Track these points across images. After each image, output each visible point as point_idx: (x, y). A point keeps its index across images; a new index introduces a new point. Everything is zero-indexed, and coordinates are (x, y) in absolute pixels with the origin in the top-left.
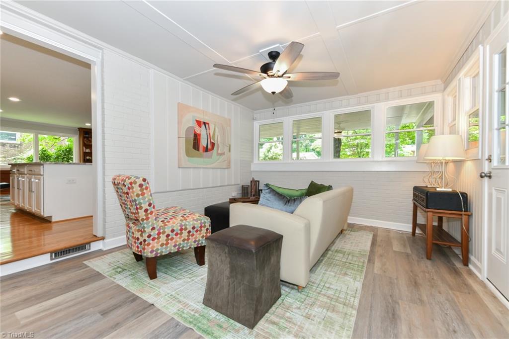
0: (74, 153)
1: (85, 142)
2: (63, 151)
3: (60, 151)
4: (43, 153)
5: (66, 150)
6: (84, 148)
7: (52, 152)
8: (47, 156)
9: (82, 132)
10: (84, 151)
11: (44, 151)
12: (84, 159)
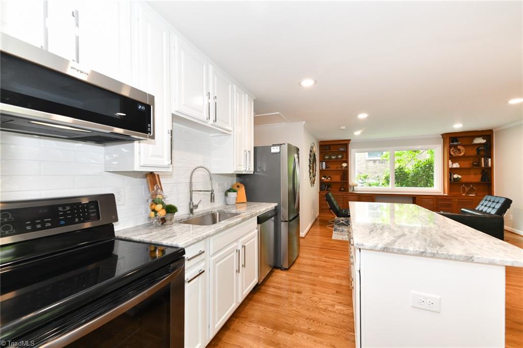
0: (435, 170)
1: (452, 153)
2: (421, 168)
3: (418, 167)
4: (400, 171)
5: (425, 166)
6: (450, 162)
7: (410, 168)
8: (404, 174)
9: (448, 139)
10: (450, 167)
11: (401, 169)
12: (450, 179)
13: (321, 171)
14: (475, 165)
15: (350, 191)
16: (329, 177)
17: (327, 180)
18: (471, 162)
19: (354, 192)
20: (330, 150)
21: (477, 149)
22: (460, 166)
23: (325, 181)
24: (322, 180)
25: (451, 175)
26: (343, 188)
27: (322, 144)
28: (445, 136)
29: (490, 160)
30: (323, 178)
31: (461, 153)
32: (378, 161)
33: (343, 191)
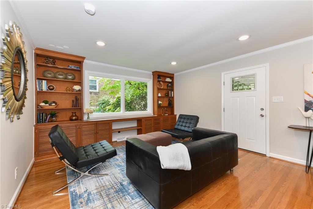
13: (39, 93)
14: (166, 95)
15: (85, 118)
16: (54, 102)
17: (50, 107)
18: (164, 93)
19: (89, 120)
20: (54, 64)
21: (167, 85)
22: (161, 95)
23: (46, 108)
24: (42, 107)
25: (158, 101)
26: (76, 116)
27: (39, 52)
28: (154, 73)
29: (172, 92)
30: (43, 104)
31: (161, 87)
32: (93, 93)
33: (75, 120)
